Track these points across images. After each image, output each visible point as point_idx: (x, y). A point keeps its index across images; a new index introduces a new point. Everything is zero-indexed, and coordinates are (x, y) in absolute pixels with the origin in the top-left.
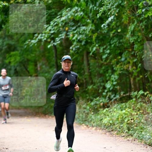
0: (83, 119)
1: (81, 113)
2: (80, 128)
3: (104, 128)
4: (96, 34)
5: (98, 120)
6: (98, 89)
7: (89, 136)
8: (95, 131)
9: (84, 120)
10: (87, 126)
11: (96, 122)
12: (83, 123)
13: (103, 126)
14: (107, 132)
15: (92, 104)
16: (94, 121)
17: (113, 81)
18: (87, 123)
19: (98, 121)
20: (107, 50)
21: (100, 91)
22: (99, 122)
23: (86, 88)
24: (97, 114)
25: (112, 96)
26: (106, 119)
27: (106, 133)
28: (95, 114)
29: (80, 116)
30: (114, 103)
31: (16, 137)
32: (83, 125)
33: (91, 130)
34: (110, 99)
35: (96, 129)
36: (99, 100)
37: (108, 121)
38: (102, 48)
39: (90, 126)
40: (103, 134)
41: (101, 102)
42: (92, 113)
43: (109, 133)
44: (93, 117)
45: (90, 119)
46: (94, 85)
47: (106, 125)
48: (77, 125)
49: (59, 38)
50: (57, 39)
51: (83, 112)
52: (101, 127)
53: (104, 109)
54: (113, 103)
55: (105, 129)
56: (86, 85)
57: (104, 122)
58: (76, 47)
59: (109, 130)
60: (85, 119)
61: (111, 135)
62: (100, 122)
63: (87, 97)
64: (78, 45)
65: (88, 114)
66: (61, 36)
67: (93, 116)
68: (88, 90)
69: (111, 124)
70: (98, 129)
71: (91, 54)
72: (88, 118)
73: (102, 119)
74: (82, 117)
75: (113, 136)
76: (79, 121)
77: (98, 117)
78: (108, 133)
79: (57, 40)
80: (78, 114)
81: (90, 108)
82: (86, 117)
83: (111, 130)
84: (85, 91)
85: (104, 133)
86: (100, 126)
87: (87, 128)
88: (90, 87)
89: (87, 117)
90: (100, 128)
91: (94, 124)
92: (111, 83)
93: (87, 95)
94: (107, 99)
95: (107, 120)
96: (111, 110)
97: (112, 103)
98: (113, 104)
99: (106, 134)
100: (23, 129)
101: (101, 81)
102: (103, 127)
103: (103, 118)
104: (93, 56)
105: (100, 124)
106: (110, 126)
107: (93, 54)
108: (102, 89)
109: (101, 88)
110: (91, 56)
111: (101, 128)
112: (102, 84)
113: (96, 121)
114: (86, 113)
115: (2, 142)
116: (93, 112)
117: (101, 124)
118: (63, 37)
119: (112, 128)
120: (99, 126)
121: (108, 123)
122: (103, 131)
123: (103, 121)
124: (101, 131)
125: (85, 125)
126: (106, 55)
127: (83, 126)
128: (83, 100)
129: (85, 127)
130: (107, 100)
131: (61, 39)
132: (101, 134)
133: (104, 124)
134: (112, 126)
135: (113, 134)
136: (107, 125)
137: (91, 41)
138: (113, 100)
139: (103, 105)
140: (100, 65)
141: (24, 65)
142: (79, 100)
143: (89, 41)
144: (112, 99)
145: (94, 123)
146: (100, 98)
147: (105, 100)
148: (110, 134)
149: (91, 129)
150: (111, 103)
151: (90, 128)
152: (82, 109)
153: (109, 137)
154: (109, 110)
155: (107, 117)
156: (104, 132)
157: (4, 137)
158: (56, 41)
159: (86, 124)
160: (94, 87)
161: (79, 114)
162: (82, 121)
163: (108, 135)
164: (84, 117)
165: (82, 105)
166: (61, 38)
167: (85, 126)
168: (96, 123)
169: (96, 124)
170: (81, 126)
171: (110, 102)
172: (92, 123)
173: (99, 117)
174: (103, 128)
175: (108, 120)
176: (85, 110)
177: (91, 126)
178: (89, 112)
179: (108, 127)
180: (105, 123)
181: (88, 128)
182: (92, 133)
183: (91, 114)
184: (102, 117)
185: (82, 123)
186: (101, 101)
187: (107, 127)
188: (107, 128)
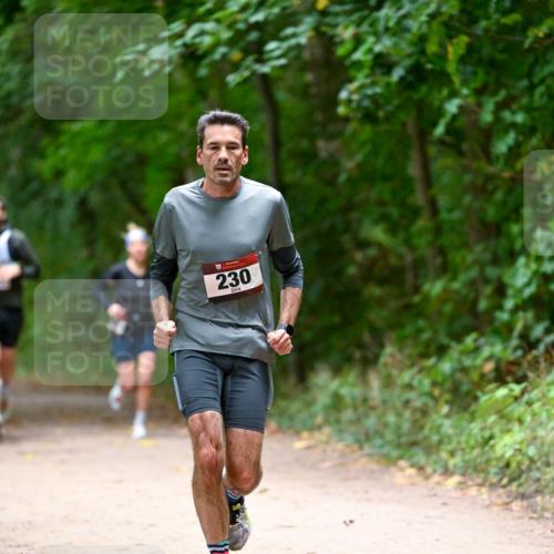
0: (399, 437)
1: (394, 408)
2: (387, 477)
3: (501, 480)
4: (464, 39)
5: (472, 442)
6: (472, 295)
7: (427, 517)
8: (459, 494)
9: (404, 440)
10: (421, 469)
11: (463, 450)
12: (401, 458)
13: (495, 470)
14: (516, 498)
15: (446, 366)
16: (454, 445)
17: (539, 259)
18: (421, 458)
19: (473, 448)
20: (513, 113)
21: (483, 305)
22: (476, 452)
23: (417, 289)
24: (467, 416)
25: (538, 330)
26: (507, 439)
27: (507, 504)
28: (457, 413)
29: (386, 425)
30: (546, 360)
31: (87, 521)
32: (402, 463)
33: (438, 490)
34: (528, 344)
35: (462, 486)
36: (477, 350)
37: (517, 447)
38: (490, 105)
39: (435, 471)
40: (496, 509)
41: (488, 359)
42: (445, 409)
43: (525, 503)
44: (448, 427)
45: (435, 438)
46: (454, 278)
47: (508, 465)
48: (374, 466)
49: (285, 45)
50: (271, 46)
51: (399, 404)
52: (487, 473)
53: (498, 388)
54: (542, 360)
55: (504, 487)
56: (417, 276)
57: (499, 450)
58: (370, 92)
59: (521, 490)
60: (413, 438)
61: (534, 511)
62: (483, 454)
63: (419, 331)
64: (374, 84)
65: (424, 412)
66: (294, 35)
67: (447, 423)
68: (426, 298)
69: (532, 460)
70: (470, 483)
71: (440, 130)
72: (426, 431)
73: (491, 437)
74: (399, 427)
75: (542, 517)
76: (382, 446)
77: (473, 425)
78: (517, 505)
79: (272, 51)
80: (380, 411)
81: (434, 384)
82: (417, 426)
83: (534, 487)
84: (408, 307)
85: (499, 501)
86: (483, 471)
87: (419, 480)
88: (435, 288)
89: (422, 428)
90: (479, 481)
91: (452, 462)
92: (533, 266)
93: (421, 323)
94: (515, 342)
95: (515, 443)
96: (535, 394)
97: (536, 361)
98: (543, 365)
99: (511, 510)
100: (121, 481)
101: (487, 256)
102: (497, 474)
103: (496, 431)
104: (448, 139)
105: (484, 459)
106: (529, 469)
107: (448, 131)
108: (490, 297)
109: (488, 290)
110: (441, 142)
111: (485, 480)
112: (492, 272)
113: (463, 445)
114: (415, 410)
115: (19, 546)
116: (447, 402)
117: (488, 461)
118: (303, 40)
119: (538, 480)
120: (475, 470)
121: (519, 458)
122: (494, 494)
123: (493, 447)
124: (485, 496)
125: (412, 466)
126: (511, 138)
127: (402, 470)
128: (401, 349)
129: (410, 477)
130: (516, 349)
131: (291, 48)
132: (488, 506)
133: (498, 459)
134: (538, 469)
135: (544, 509)
136: (514, 465)
137: (438, 68)
138: (542, 347)
139: (497, 369)
140: (480, 181)
141: (123, 184)
142: (382, 346)
143: (429, 66)
144: (538, 341)
145: (452, 454)
146: (482, 341)
147: (505, 349)
148: (527, 508)
149: (438, 483)
150: (535, 364)
151: (436, 478)
152: (397, 391)
153: (526, 524)
154: (523, 392)
155: (516, 427)
156: (499, 496)
157: (30, 522)
158: (265, 56)
159: (415, 459)
160: (456, 285)
161: (383, 415)
162: (399, 446)
163: (516, 514)
164: (406, 426)
165: (395, 372)
166: (293, 42)
167: (411, 471)
168: (464, 455)
169: (463, 461)
170: (393, 469)
171: (529, 357)
172: (444, 455)
173: (475, 427)
174: (495, 480)
175: (521, 443)
176: (412, 395)
177: (440, 470)
178: (431, 403)
179: (519, 477)
180: (502, 456)
181: (427, 478)
182: (444, 504)
183: (437, 412)
184: (491, 428)
185: (395, 453)
186: (486, 352)
187: (516, 475)
188: (512, 480)
